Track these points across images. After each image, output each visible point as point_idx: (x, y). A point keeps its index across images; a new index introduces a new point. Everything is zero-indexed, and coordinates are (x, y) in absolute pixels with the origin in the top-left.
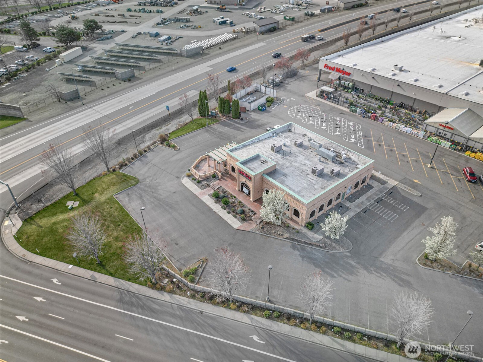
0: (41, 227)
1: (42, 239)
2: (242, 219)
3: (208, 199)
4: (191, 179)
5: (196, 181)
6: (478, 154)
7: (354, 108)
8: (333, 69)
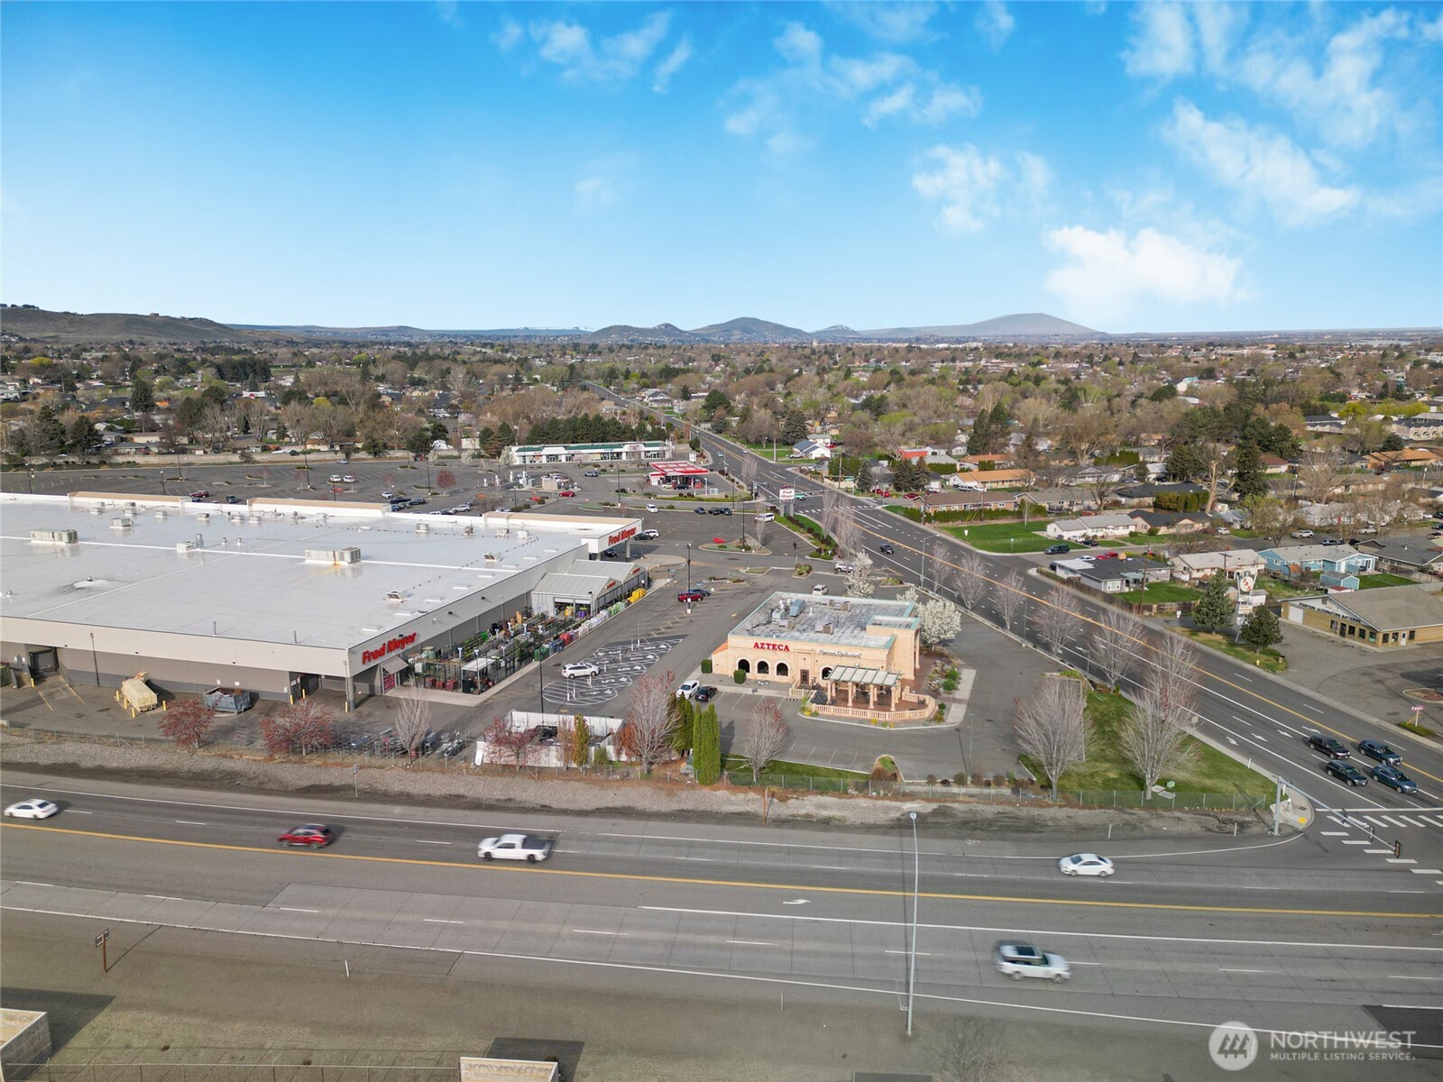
2: (958, 669)
3: (961, 695)
4: (944, 717)
5: (944, 711)
6: (635, 594)
7: (544, 650)
8: (382, 651)
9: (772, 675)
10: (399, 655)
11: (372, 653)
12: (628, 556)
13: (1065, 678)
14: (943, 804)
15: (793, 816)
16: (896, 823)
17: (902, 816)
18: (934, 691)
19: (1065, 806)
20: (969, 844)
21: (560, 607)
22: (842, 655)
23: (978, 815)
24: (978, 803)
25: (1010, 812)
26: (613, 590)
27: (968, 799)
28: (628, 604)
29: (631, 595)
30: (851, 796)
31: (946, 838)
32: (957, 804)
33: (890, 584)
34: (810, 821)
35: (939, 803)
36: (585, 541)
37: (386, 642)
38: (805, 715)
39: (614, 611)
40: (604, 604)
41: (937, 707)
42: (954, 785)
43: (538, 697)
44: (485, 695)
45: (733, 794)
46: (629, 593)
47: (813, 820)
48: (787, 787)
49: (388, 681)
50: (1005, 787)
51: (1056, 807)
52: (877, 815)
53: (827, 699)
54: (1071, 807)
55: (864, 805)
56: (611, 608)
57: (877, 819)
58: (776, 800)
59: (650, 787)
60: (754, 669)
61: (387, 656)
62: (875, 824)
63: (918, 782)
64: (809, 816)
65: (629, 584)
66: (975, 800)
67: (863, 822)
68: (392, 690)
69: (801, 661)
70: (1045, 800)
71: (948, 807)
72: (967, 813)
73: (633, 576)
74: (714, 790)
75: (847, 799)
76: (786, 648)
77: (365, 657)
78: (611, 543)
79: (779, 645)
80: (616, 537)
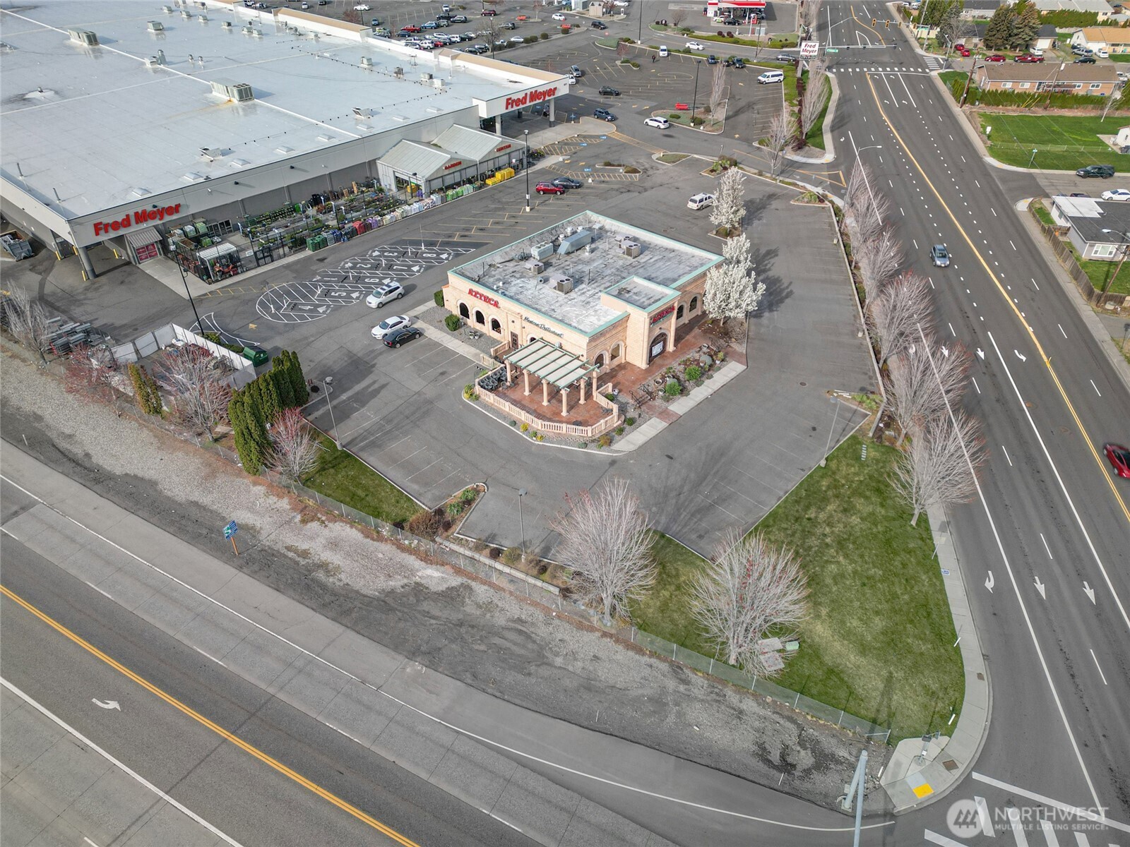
0: (889, 680)
1: (922, 654)
2: (723, 360)
3: (680, 406)
4: (617, 438)
5: (628, 428)
6: (498, 175)
7: (318, 239)
8: (126, 222)
9: (486, 329)
10: (156, 227)
11: (107, 226)
12: (552, 118)
13: (852, 406)
14: (469, 581)
15: (289, 548)
16: (382, 596)
17: (403, 587)
18: (650, 393)
19: (611, 636)
20: (408, 670)
21: (401, 183)
22: (545, 329)
23: (488, 615)
24: (511, 593)
25: (533, 623)
26: (460, 171)
27: (504, 584)
28: (480, 188)
29: (493, 176)
30: (380, 538)
31: (396, 648)
32: (486, 587)
33: (806, 200)
34: (297, 563)
35: (465, 580)
36: (475, 102)
37: (131, 213)
38: (465, 397)
39: (453, 195)
40: (441, 186)
41: (620, 422)
42: (502, 558)
43: (253, 301)
44: (214, 287)
45: (267, 495)
46: (490, 173)
47: (302, 562)
48: (323, 503)
49: (145, 252)
50: (555, 583)
51: (598, 634)
52: (377, 577)
53: (506, 379)
54: (617, 641)
55: (380, 556)
56: (450, 192)
57: (372, 585)
58: (299, 518)
59: (201, 460)
60: (473, 317)
61: (135, 228)
62: (357, 592)
63: (467, 541)
64: (305, 554)
65: (491, 163)
66: (511, 587)
67: (348, 584)
68: (149, 261)
69: (510, 322)
70: (592, 619)
71: (469, 588)
72: (481, 607)
73: (498, 154)
74: (255, 484)
75: (373, 539)
76: (496, 304)
77: (98, 228)
78: (510, 106)
79: (490, 300)
80: (519, 99)
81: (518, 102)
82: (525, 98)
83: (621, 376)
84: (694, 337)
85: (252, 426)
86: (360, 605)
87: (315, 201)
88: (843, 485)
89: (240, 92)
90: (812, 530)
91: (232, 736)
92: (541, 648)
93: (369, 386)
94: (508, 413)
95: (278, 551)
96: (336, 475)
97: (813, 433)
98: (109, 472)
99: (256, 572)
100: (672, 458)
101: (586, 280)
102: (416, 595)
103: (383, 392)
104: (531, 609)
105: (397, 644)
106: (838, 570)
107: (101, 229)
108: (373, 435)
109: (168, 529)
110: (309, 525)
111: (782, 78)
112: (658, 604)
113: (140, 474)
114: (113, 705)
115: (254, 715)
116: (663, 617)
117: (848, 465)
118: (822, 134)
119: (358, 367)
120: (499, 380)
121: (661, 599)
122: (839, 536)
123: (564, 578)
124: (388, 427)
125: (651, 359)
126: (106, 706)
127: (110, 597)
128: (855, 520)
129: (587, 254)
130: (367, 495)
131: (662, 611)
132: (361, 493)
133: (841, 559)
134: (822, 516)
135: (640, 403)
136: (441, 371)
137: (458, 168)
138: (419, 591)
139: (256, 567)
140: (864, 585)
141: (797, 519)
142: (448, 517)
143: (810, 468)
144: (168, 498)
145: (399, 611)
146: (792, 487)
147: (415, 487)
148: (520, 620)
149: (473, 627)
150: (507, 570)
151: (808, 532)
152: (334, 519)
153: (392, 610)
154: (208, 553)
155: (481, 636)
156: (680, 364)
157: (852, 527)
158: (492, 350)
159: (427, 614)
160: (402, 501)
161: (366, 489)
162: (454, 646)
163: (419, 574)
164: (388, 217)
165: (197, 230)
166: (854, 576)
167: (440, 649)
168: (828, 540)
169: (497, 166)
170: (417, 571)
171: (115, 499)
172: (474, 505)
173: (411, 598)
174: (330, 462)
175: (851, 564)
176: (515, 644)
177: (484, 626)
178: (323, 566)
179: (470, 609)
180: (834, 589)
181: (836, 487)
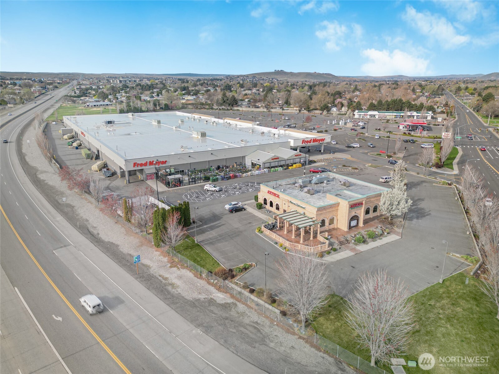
2: (388, 233)
3: (362, 248)
4: (326, 255)
5: (332, 252)
6: (294, 166)
7: (215, 178)
8: (145, 164)
9: (274, 209)
10: (156, 168)
11: (138, 164)
12: (322, 151)
13: (461, 260)
14: (237, 302)
15: (160, 276)
16: (194, 301)
17: (204, 299)
18: (347, 240)
19: (304, 339)
20: (194, 332)
21: (253, 165)
22: (298, 206)
23: (241, 317)
24: (256, 310)
25: (263, 325)
26: (278, 161)
27: (253, 306)
28: (286, 169)
29: (292, 166)
30: (201, 278)
31: (192, 322)
32: (244, 306)
33: (441, 184)
34: (161, 282)
35: (235, 301)
36: (289, 140)
37: (148, 161)
38: (257, 231)
39: (273, 170)
40: (269, 166)
41: (329, 249)
42: (255, 294)
43: (183, 194)
44: (170, 189)
45: (159, 256)
46: (291, 164)
47: (164, 281)
48: (181, 261)
49: (149, 176)
50: (279, 308)
51: (296, 337)
52: (194, 292)
53: (277, 227)
54: (307, 342)
55: (199, 285)
56: (272, 169)
57: (190, 295)
58: (169, 265)
59: (139, 240)
60: (269, 204)
61: (148, 167)
62: (183, 297)
63: (240, 284)
64: (166, 279)
65: (292, 161)
66: (256, 308)
67: (180, 293)
68: (150, 180)
69: (283, 205)
70: (294, 329)
71: (236, 305)
72: (238, 313)
73: (295, 157)
74: (156, 251)
75: (198, 278)
76: (278, 196)
77: (135, 164)
78: (304, 143)
79: (276, 194)
80: (308, 141)
81: (307, 142)
82: (311, 141)
83: (334, 232)
84: (375, 223)
85: (161, 223)
86: (182, 302)
87: (218, 168)
88: (453, 293)
89: (202, 134)
90: (431, 310)
91: (102, 342)
92: (264, 337)
93: (217, 224)
94: (274, 239)
95: (155, 276)
96: (191, 251)
97: (437, 269)
98: (103, 240)
99: (142, 281)
100: (354, 267)
101: (322, 192)
102: (209, 303)
103: (222, 226)
104: (264, 319)
105: (193, 321)
106: (446, 331)
107: (136, 165)
108: (212, 240)
109: (115, 261)
110: (172, 269)
111: (433, 146)
112: (333, 328)
113: (114, 242)
114: (60, 319)
115: (116, 335)
116: (335, 334)
117: (456, 284)
118: (452, 165)
119: (215, 217)
120: (274, 226)
121: (335, 326)
122: (448, 315)
123: (284, 308)
124: (219, 238)
125: (350, 227)
126: (56, 319)
127: (80, 280)
128: (459, 309)
129: (325, 184)
130: (201, 260)
131: (335, 332)
132: (199, 259)
133: (448, 326)
134: (438, 304)
135: (341, 243)
136: (249, 222)
137: (277, 160)
138: (211, 302)
139: (143, 280)
140: (463, 341)
141: (422, 304)
142: (234, 273)
143: (433, 283)
144: (120, 251)
145: (199, 308)
146: (421, 289)
147: (224, 260)
148: (257, 323)
149: (232, 321)
150: (256, 299)
151: (429, 310)
152: (183, 267)
153: (196, 307)
154: (126, 271)
155: (235, 326)
156: (365, 232)
157: (457, 313)
158: (274, 216)
159: (212, 312)
160: (216, 265)
161: (202, 258)
162: (220, 327)
163: (214, 295)
164: (245, 174)
165: (170, 171)
166: (456, 336)
167: (213, 327)
168: (441, 316)
169: (294, 162)
170: (213, 293)
171: (100, 248)
172: (248, 271)
173: (206, 304)
174: (190, 247)
175: (454, 330)
176: (251, 332)
177: (238, 322)
178: (172, 285)
179: (233, 313)
180: (442, 340)
181: (448, 293)
